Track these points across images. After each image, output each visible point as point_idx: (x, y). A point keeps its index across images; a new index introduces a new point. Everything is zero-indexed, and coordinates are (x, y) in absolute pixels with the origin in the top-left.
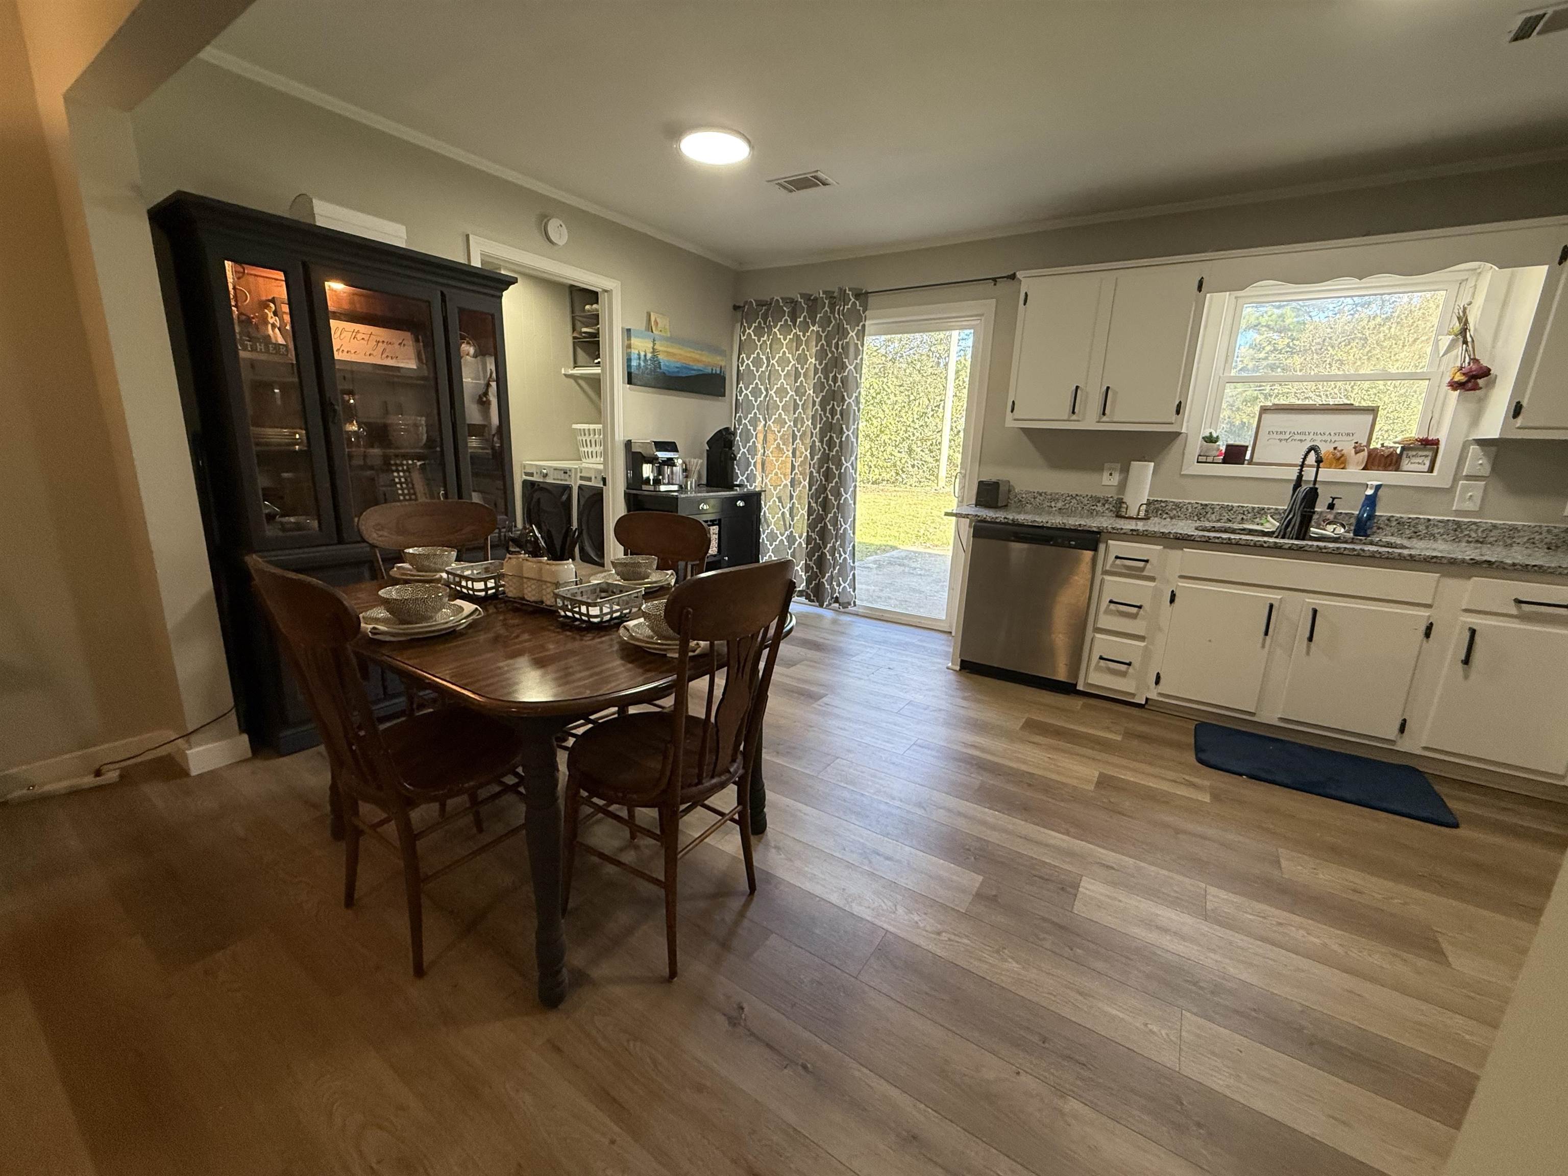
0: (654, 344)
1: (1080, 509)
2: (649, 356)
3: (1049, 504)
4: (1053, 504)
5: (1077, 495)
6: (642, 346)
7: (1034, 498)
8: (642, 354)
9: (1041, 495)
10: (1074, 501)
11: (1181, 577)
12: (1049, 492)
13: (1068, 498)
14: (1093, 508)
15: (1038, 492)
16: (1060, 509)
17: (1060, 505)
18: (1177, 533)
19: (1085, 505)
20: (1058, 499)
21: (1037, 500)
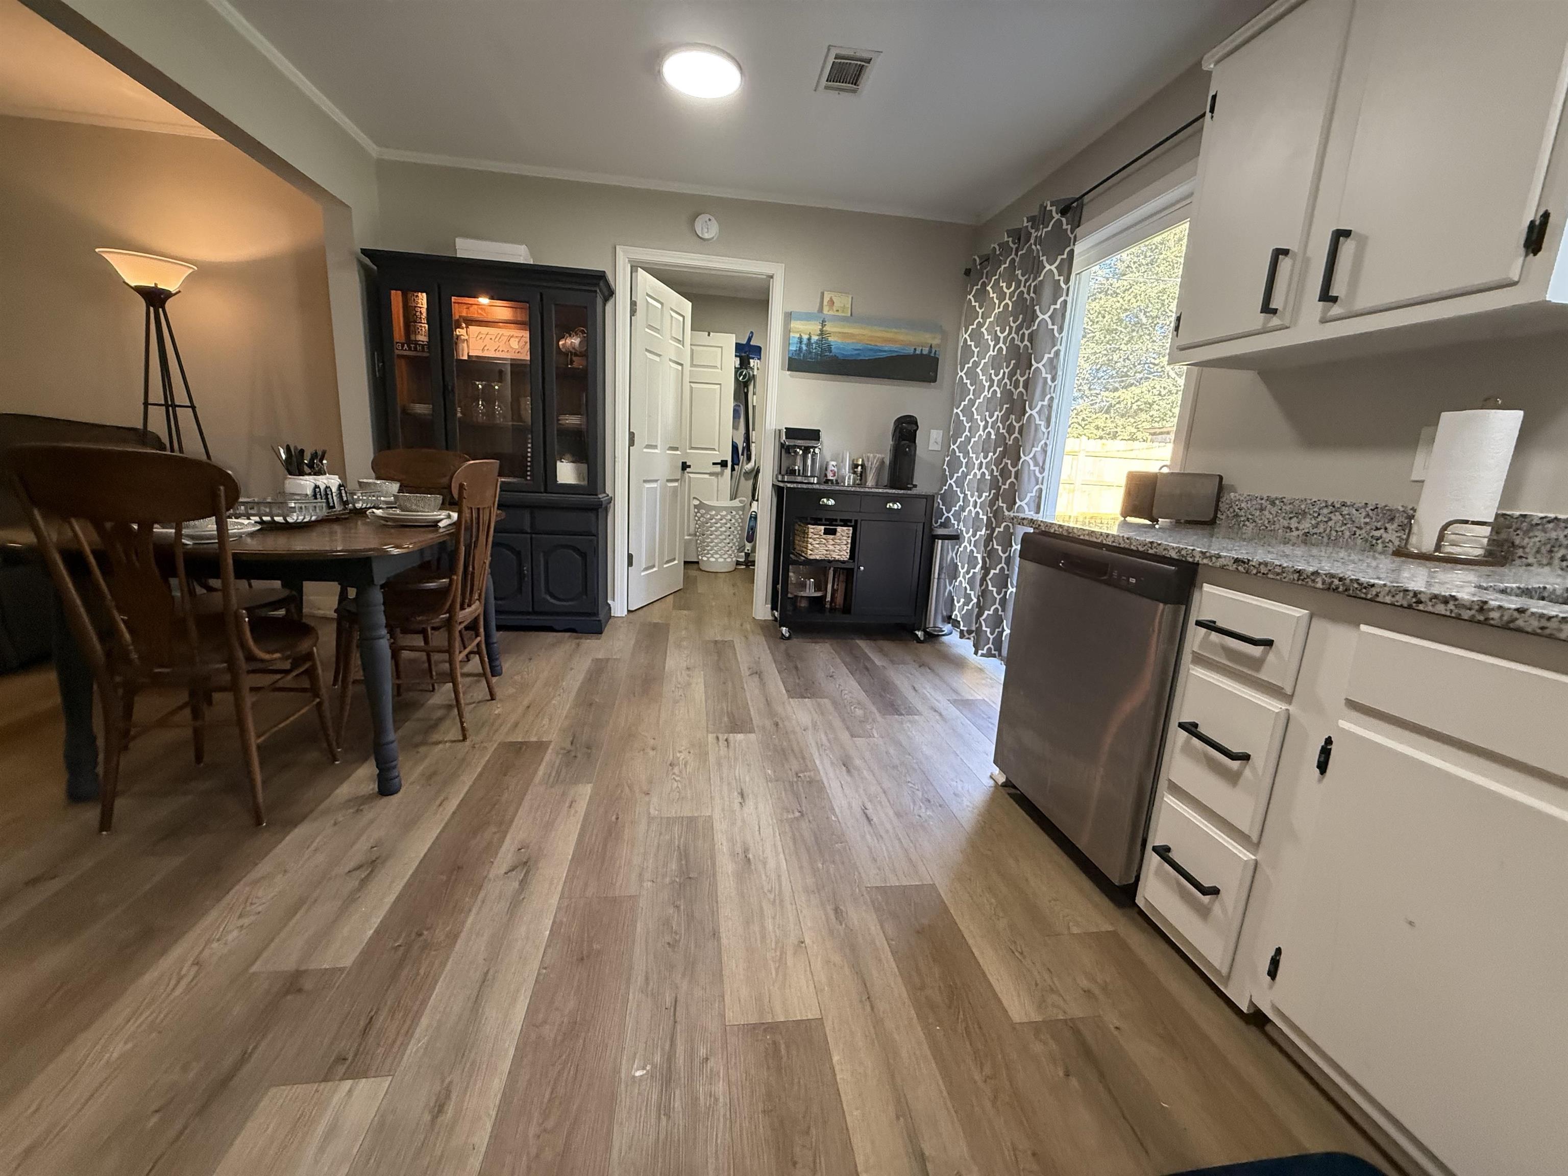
0: (823, 325)
1: (1347, 534)
2: (815, 338)
3: (1286, 523)
4: (1294, 523)
5: (1344, 505)
6: (808, 329)
7: (1262, 510)
8: (805, 337)
9: (1273, 503)
10: (1337, 517)
11: (1352, 705)
12: (1289, 496)
13: (1325, 511)
14: (1377, 534)
15: (1268, 498)
16: (1306, 534)
17: (1306, 525)
18: (1332, 576)
19: (1360, 528)
20: (1304, 513)
21: (1266, 513)
